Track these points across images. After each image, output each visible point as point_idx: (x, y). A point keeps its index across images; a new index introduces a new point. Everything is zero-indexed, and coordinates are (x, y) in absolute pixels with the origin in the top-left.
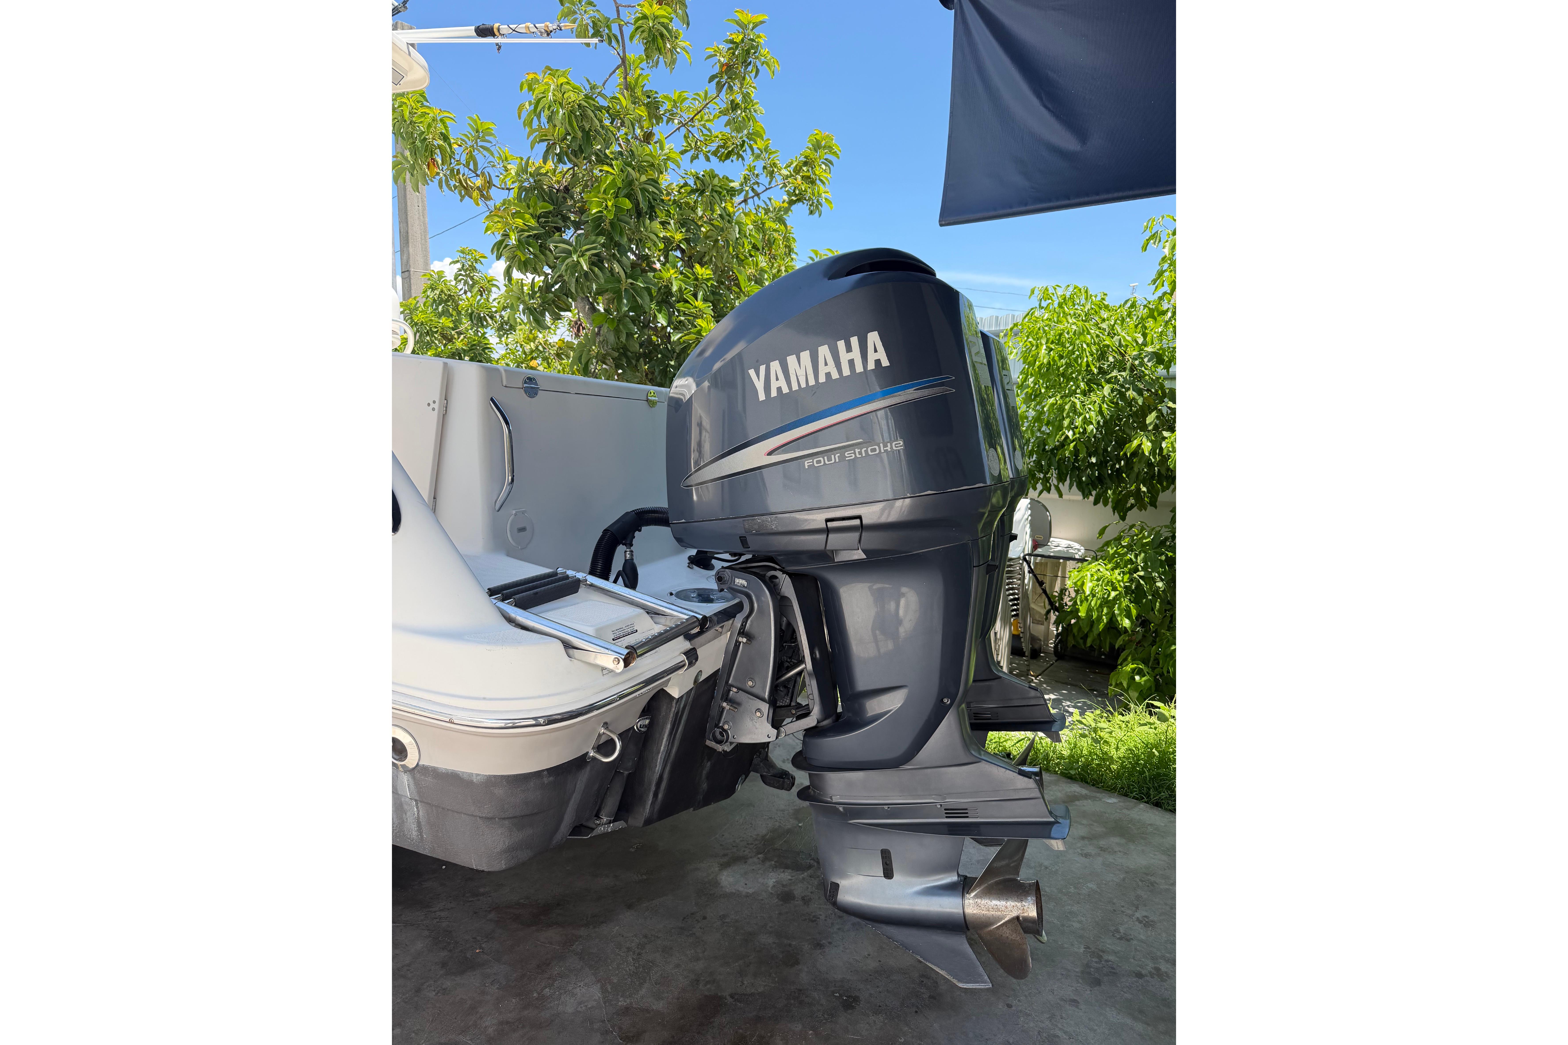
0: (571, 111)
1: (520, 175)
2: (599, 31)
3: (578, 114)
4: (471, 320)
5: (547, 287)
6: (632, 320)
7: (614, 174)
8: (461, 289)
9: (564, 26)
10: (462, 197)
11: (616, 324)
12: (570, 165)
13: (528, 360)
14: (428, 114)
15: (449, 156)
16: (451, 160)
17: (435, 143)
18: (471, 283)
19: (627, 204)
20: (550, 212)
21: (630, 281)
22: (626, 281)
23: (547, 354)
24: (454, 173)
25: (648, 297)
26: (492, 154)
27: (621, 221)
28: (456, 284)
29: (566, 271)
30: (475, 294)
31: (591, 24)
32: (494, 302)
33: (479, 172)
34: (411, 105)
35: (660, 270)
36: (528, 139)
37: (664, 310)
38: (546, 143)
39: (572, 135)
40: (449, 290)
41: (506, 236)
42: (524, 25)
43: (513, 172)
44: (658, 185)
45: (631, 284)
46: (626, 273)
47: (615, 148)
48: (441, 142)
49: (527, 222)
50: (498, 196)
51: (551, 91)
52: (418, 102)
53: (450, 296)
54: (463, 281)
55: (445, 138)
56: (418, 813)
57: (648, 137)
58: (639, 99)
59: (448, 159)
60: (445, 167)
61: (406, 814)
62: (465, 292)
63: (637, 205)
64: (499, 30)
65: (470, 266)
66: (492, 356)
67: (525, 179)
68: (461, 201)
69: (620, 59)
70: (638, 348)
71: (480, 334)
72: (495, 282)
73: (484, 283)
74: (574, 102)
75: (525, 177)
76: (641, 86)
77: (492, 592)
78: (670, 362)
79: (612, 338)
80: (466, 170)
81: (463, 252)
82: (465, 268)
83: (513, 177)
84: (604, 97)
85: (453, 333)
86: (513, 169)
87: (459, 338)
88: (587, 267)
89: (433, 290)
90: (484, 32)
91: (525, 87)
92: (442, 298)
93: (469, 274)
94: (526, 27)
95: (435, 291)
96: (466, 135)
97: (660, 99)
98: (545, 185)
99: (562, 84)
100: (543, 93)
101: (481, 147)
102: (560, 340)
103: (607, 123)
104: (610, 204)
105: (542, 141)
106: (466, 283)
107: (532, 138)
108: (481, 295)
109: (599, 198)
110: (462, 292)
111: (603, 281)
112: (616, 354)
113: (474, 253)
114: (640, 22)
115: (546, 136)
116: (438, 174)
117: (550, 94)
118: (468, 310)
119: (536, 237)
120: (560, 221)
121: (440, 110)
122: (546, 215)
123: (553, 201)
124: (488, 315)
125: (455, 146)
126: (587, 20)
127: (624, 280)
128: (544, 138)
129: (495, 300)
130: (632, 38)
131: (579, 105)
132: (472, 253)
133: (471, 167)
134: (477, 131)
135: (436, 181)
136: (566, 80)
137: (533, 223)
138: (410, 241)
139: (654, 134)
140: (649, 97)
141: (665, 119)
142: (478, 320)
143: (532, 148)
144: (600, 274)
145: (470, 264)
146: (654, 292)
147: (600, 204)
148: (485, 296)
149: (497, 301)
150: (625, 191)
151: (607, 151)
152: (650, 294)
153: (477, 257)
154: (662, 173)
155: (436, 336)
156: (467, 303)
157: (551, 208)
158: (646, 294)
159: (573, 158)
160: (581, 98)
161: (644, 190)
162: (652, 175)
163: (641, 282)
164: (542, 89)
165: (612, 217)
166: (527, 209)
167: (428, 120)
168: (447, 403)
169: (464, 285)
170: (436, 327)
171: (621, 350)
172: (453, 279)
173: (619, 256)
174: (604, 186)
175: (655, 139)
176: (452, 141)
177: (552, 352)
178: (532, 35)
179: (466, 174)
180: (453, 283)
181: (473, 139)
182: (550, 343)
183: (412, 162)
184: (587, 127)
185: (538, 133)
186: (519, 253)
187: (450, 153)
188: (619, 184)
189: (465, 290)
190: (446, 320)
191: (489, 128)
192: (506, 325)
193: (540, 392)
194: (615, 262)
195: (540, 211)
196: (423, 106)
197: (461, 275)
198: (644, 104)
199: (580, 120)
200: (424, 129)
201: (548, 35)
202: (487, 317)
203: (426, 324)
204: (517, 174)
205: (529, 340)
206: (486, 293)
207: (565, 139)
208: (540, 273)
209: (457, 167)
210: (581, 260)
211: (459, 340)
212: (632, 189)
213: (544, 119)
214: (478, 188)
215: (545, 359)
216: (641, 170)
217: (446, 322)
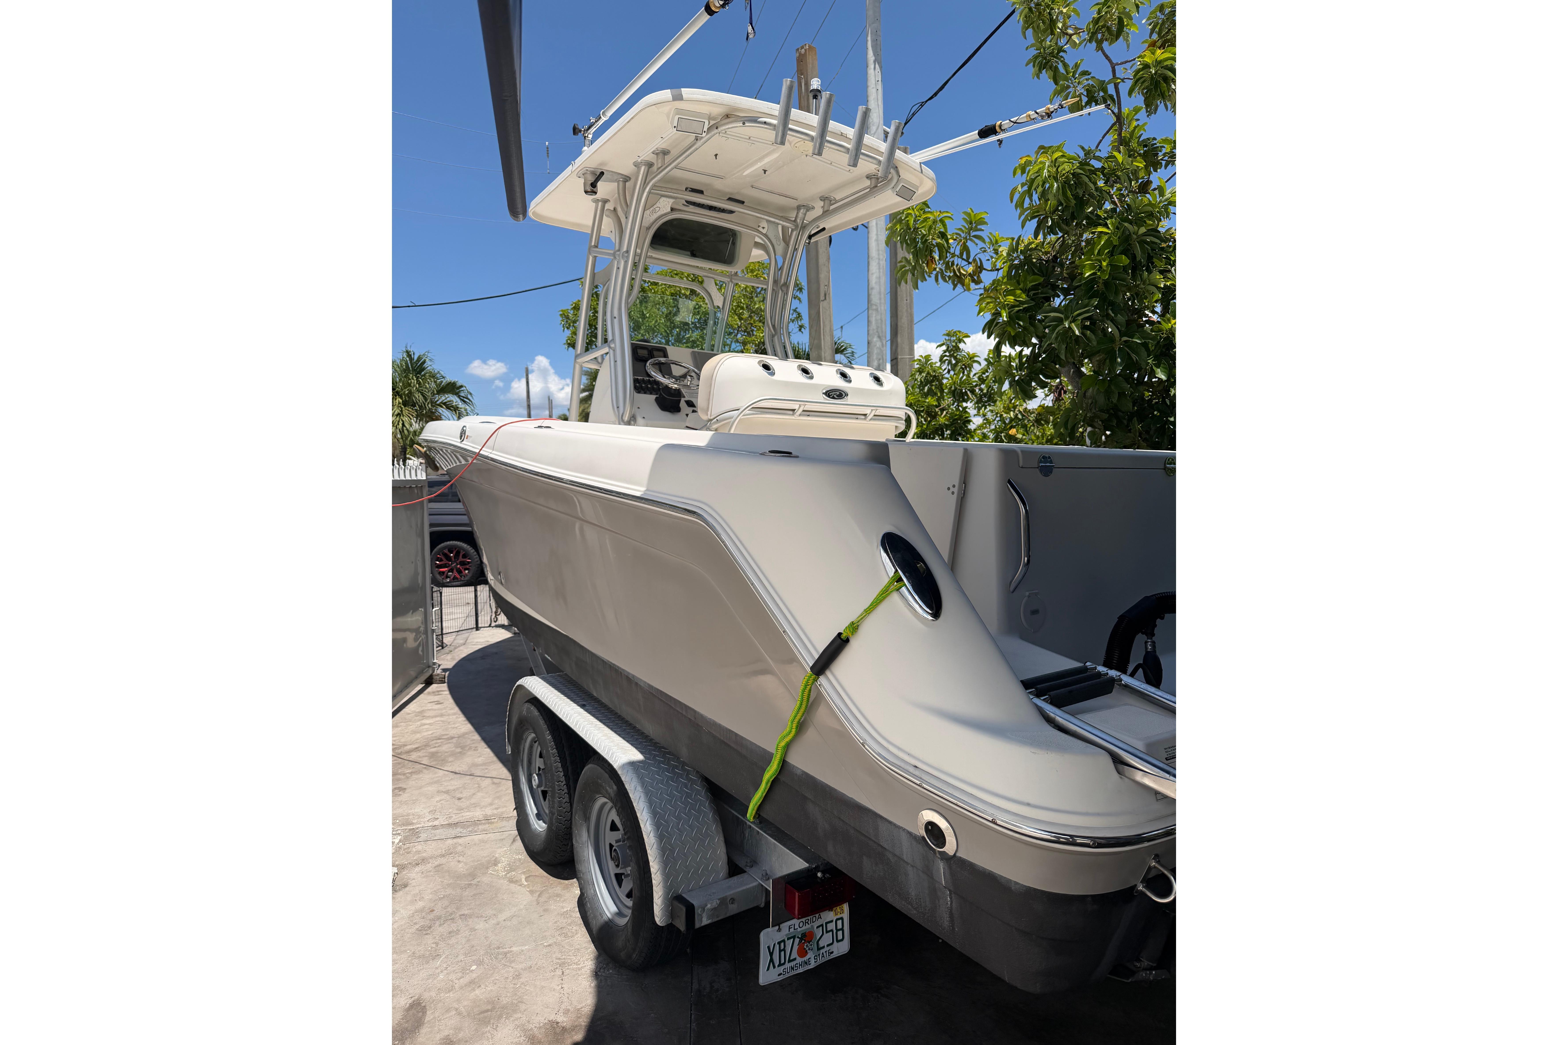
0: (1065, 182)
1: (1011, 255)
2: (1093, 97)
3: (1072, 182)
4: (954, 396)
5: (1034, 356)
6: (1125, 379)
7: (1109, 233)
8: (945, 369)
9: (1065, 103)
10: (955, 286)
11: (1107, 385)
12: (1060, 234)
13: (1008, 429)
14: (930, 218)
15: (944, 250)
16: (946, 254)
17: (934, 242)
18: (954, 362)
19: (1124, 260)
20: (1039, 284)
21: (1125, 338)
22: (1120, 340)
23: (1026, 421)
24: (948, 266)
25: (1146, 353)
26: (984, 241)
27: (1116, 279)
28: (941, 364)
29: (1056, 338)
30: (958, 372)
31: (1085, 93)
32: (974, 377)
33: (971, 260)
34: (915, 214)
35: (1159, 322)
36: (1019, 219)
37: (1164, 364)
38: (1037, 219)
39: (1065, 204)
40: (935, 371)
41: (997, 314)
42: (1025, 115)
43: (1005, 254)
44: (1159, 234)
45: (1125, 341)
46: (1119, 331)
47: (1108, 206)
48: (939, 240)
49: (1019, 297)
50: (987, 278)
51: (1046, 168)
52: (921, 210)
53: (935, 376)
54: (947, 362)
55: (943, 235)
56: (951, 904)
57: (1144, 188)
58: (1135, 151)
59: (944, 254)
60: (941, 262)
61: (939, 901)
62: (949, 372)
63: (1133, 258)
64: (1000, 126)
65: (953, 346)
66: (969, 427)
67: (1015, 258)
68: (954, 289)
69: (1114, 116)
70: (1131, 407)
71: (961, 409)
72: (976, 359)
73: (965, 361)
74: (1068, 172)
75: (1015, 255)
76: (1137, 138)
77: (1027, 684)
78: (1169, 418)
79: (1101, 400)
80: (960, 260)
81: (948, 335)
82: (950, 349)
83: (1005, 258)
84: (1098, 159)
85: (937, 410)
86: (1004, 250)
87: (942, 414)
88: (1079, 331)
89: (921, 373)
90: (985, 133)
91: (1019, 171)
92: (927, 379)
93: (953, 354)
94: (1026, 116)
95: (923, 374)
96: (960, 229)
97: (1158, 145)
98: (1034, 258)
99: (1056, 159)
100: (1037, 172)
101: (973, 236)
102: (1040, 406)
103: (1101, 184)
104: (1104, 264)
105: (1033, 218)
106: (950, 362)
107: (1023, 217)
108: (963, 373)
109: (1092, 260)
110: (946, 371)
111: (1095, 343)
112: (1106, 416)
113: (958, 334)
114: (1141, 73)
115: (1038, 212)
116: (935, 269)
117: (1045, 171)
118: (952, 387)
119: (1025, 310)
120: (1050, 291)
121: (940, 212)
122: (1035, 288)
123: (1043, 274)
124: (969, 390)
125: (951, 241)
126: (1080, 89)
127: (1117, 339)
128: (1036, 214)
129: (975, 375)
130: (1130, 93)
131: (1073, 174)
132: (957, 335)
133: (965, 257)
134: (971, 223)
135: (933, 276)
136: (1060, 154)
137: (1023, 297)
138: (899, 331)
139: (1151, 182)
140: (1145, 146)
141: (1164, 163)
142: (959, 396)
143: (1023, 227)
144: (1093, 337)
145: (954, 344)
146: (1152, 348)
147: (1092, 267)
148: (966, 373)
149: (977, 376)
150: (1121, 248)
151: (1100, 213)
152: (1147, 349)
153: (961, 338)
154: (1161, 221)
155: (922, 414)
156: (951, 381)
157: (1042, 279)
158: (1143, 350)
159: (1064, 227)
160: (1075, 167)
161: (1142, 243)
162: (1151, 225)
163: (1138, 338)
164: (1036, 168)
165: (1107, 277)
166: (1017, 285)
167: (930, 222)
168: (965, 487)
169: (948, 365)
170: (923, 407)
171: (1112, 411)
172: (938, 361)
173: (1113, 315)
174: (1099, 247)
175: (1153, 186)
176: (949, 237)
177: (1031, 419)
178: (1033, 121)
179: (959, 264)
180: (938, 364)
181: (967, 231)
182: (1030, 410)
183: (913, 264)
184: (1081, 193)
185: (1029, 211)
186: (1009, 329)
187: (947, 248)
188: (1116, 242)
189: (949, 369)
190: (932, 399)
191: (981, 218)
192: (985, 397)
193: (1054, 470)
194: (1109, 322)
195: (1030, 285)
196: (924, 212)
197: (946, 356)
198: (1140, 155)
199: (1074, 189)
200: (926, 231)
201: (1049, 117)
202: (968, 392)
203: (915, 405)
204: (1009, 254)
205: (1008, 410)
206: (968, 369)
207: (1057, 209)
208: (1029, 345)
209: (951, 260)
210: (1073, 326)
211: (942, 416)
212: (1129, 245)
213: (1035, 197)
214: (970, 274)
215: (1025, 427)
216: (1139, 222)
217: (933, 401)
